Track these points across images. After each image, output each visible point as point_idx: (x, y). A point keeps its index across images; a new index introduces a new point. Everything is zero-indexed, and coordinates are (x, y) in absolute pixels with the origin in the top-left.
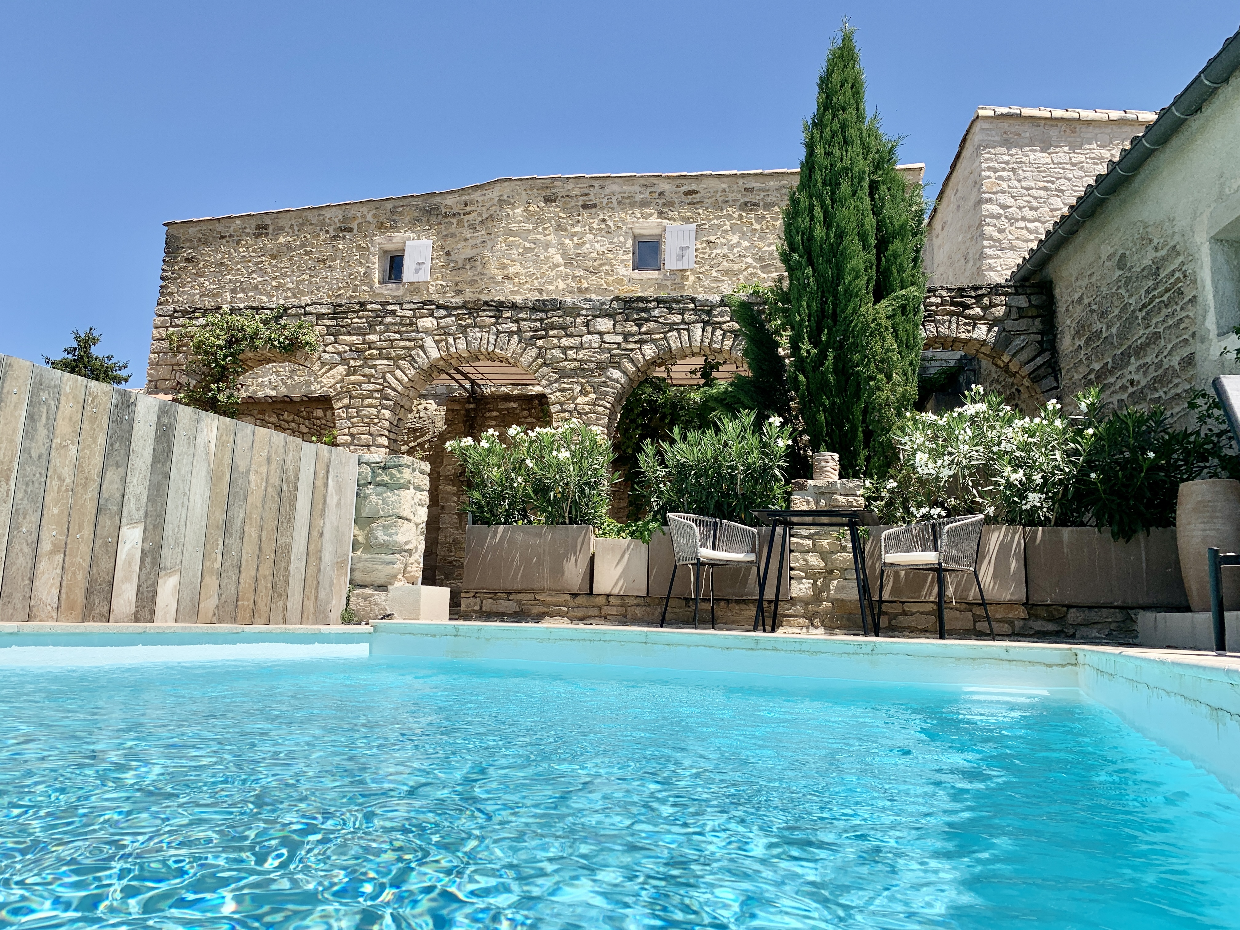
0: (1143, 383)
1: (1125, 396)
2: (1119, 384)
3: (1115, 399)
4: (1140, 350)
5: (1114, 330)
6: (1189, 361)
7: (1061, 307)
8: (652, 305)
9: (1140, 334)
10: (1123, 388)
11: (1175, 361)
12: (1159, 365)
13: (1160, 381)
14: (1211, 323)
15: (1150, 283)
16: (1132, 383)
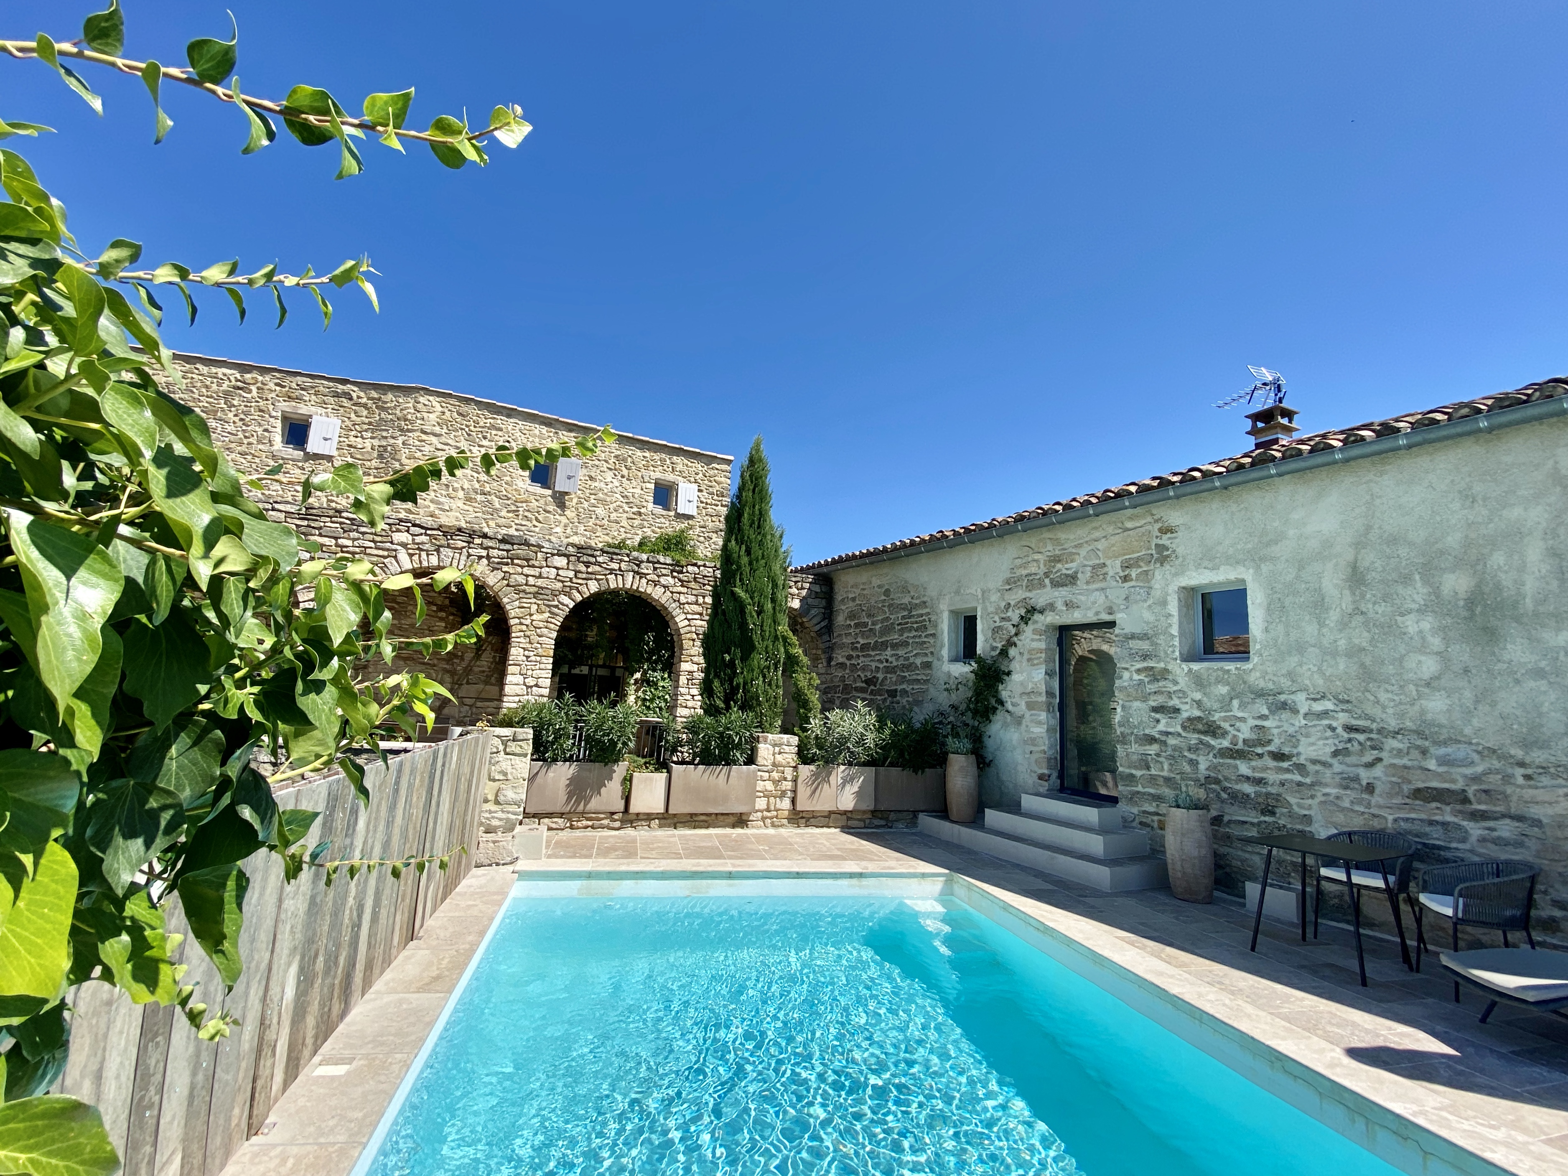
0: (895, 664)
1: (881, 666)
2: (877, 658)
3: (874, 665)
4: (894, 646)
5: (878, 627)
6: (928, 665)
7: (839, 597)
8: (598, 553)
9: (895, 637)
10: (880, 661)
11: (918, 661)
12: (907, 659)
13: (905, 668)
14: (945, 653)
15: (906, 613)
16: (887, 661)
